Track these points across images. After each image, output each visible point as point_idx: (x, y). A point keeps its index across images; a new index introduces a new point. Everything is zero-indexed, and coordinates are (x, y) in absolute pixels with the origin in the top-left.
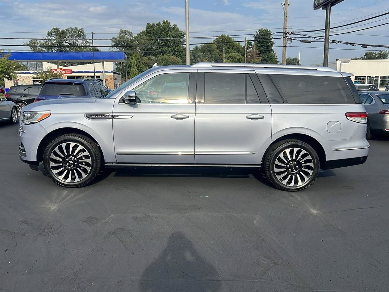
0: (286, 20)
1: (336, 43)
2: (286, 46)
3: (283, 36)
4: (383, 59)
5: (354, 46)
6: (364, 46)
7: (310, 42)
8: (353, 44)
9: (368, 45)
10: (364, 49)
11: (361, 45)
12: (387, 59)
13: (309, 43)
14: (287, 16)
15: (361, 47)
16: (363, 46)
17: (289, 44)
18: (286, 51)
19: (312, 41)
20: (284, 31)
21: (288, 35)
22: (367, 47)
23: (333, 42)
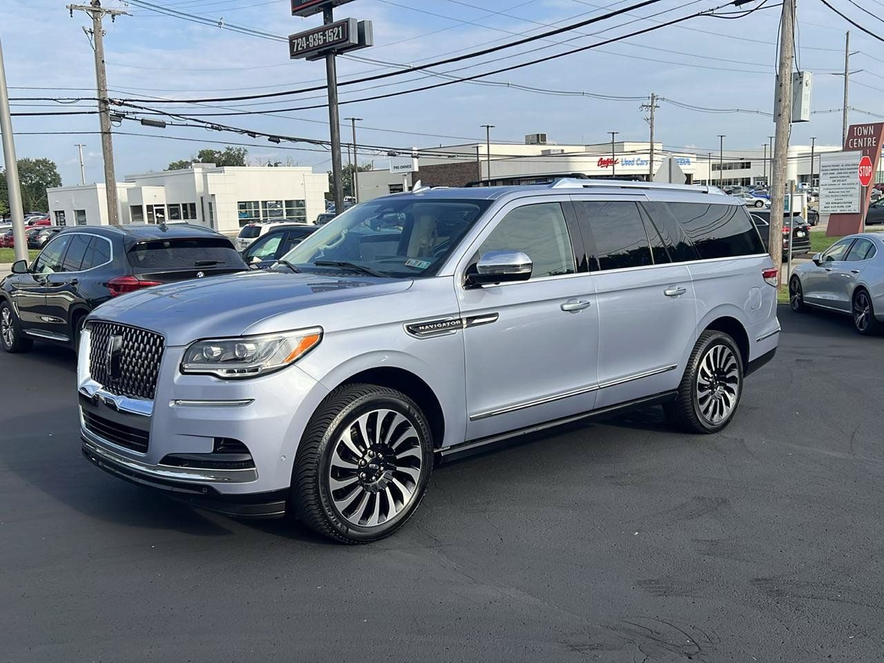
0: (103, 72)
1: (220, 130)
2: (110, 133)
3: (100, 108)
4: (237, 165)
5: (255, 137)
6: (275, 139)
7: (163, 125)
8: (253, 134)
9: (282, 138)
10: (275, 144)
11: (269, 137)
12: (245, 165)
13: (161, 128)
14: (103, 61)
15: (269, 140)
16: (272, 139)
17: (115, 126)
18: (110, 143)
19: (167, 123)
20: (99, 96)
21: (111, 106)
22: (279, 141)
23: (212, 127)
